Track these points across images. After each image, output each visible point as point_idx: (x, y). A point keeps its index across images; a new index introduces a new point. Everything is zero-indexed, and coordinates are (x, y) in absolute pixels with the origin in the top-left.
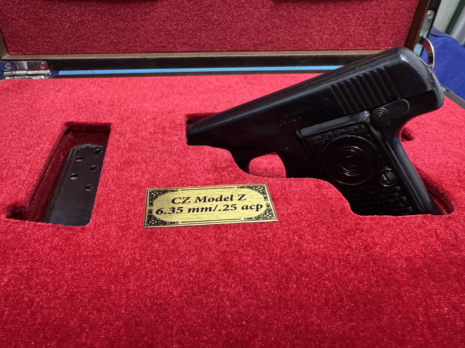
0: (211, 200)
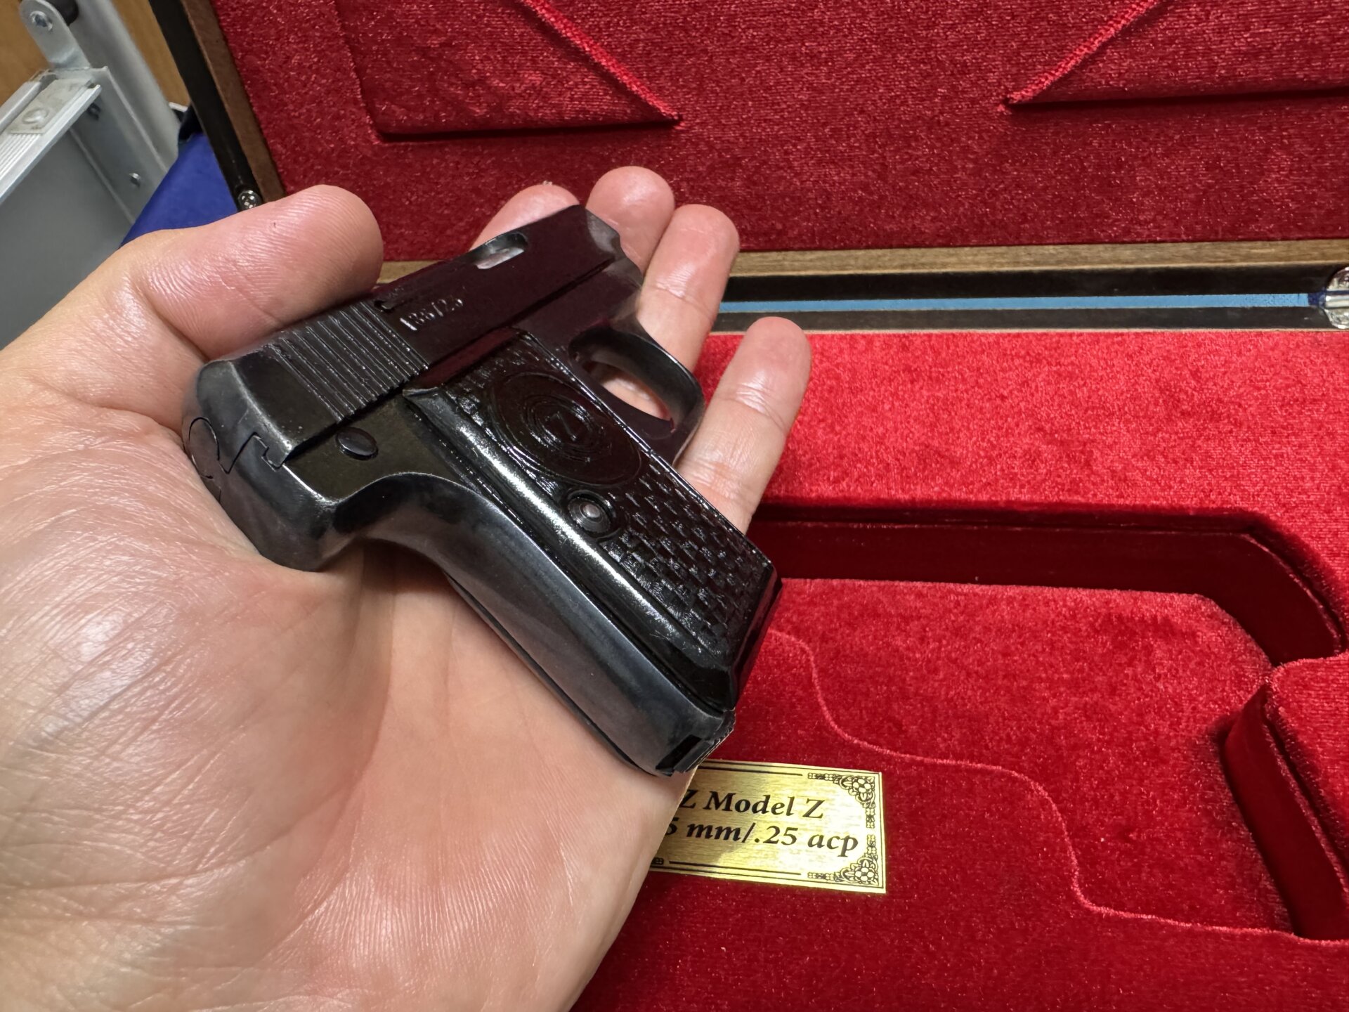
0: (743, 806)
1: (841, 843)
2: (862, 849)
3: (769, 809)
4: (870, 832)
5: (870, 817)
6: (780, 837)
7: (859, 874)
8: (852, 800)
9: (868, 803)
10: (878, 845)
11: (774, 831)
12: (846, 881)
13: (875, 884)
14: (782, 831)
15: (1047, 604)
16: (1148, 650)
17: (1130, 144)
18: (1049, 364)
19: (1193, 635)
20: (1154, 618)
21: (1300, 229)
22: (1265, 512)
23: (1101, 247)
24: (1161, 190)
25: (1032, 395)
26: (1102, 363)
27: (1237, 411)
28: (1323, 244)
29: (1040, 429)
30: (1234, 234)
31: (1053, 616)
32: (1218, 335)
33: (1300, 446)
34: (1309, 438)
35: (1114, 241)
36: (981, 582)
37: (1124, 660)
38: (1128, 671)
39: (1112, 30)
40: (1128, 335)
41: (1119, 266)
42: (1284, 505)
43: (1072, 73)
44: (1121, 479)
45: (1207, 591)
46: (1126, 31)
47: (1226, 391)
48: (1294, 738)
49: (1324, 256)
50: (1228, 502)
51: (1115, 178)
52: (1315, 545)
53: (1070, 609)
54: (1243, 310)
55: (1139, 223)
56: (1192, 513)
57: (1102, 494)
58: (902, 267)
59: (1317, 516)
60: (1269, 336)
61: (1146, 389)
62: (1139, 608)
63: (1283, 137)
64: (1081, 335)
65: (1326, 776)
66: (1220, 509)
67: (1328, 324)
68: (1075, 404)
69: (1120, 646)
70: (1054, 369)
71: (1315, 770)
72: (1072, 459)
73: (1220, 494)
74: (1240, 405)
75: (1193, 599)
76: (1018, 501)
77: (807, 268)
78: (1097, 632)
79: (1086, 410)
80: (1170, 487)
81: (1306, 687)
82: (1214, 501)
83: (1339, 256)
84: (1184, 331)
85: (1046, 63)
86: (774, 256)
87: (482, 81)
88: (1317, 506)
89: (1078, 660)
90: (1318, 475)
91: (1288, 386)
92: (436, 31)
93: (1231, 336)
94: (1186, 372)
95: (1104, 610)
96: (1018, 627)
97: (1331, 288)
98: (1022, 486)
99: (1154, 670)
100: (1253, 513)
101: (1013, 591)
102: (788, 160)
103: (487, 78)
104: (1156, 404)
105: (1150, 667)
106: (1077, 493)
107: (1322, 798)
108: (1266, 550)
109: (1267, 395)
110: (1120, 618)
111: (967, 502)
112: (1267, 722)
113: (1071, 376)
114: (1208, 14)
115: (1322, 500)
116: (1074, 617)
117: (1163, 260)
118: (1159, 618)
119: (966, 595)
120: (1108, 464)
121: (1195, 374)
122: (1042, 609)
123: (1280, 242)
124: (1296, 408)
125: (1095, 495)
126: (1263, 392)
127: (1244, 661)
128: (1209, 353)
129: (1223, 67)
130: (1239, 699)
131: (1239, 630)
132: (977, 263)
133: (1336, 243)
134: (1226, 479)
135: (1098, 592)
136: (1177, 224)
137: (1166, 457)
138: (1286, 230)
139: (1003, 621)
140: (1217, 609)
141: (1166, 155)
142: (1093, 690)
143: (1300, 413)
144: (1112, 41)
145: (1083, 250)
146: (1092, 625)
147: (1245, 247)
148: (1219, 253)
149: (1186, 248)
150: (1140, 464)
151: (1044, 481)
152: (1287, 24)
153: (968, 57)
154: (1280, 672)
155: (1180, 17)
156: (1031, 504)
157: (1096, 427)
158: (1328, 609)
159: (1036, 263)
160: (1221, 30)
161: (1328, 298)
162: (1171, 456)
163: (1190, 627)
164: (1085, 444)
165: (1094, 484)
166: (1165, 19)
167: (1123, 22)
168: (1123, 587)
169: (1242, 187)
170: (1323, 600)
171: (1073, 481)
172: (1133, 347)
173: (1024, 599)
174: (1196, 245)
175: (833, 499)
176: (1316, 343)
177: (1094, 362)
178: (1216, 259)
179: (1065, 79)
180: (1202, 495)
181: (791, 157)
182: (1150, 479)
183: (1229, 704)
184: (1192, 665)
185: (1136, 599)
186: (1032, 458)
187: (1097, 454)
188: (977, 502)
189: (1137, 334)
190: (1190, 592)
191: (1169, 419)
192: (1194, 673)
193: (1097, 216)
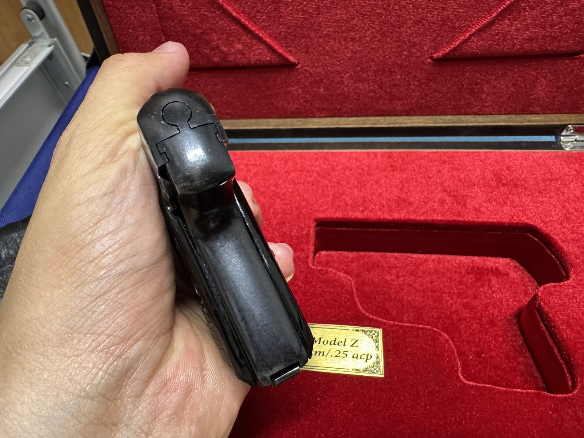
1: (365, 357)
2: (374, 359)
3: (336, 343)
4: (377, 352)
5: (377, 347)
6: (341, 355)
7: (372, 369)
8: (370, 339)
9: (376, 341)
10: (380, 357)
11: (338, 352)
12: (367, 372)
13: (379, 373)
14: (342, 352)
15: (448, 262)
16: (489, 281)
17: (481, 75)
18: (449, 164)
19: (507, 274)
20: (492, 268)
21: (550, 110)
22: (536, 224)
23: (469, 117)
24: (494, 93)
25: (442, 177)
26: (470, 164)
27: (525, 184)
28: (560, 116)
29: (446, 191)
30: (524, 111)
31: (450, 267)
32: (517, 153)
33: (550, 198)
34: (554, 194)
35: (475, 114)
36: (421, 253)
37: (479, 284)
38: (481, 289)
39: (474, 30)
40: (481, 152)
41: (477, 124)
42: (544, 222)
43: (458, 46)
44: (478, 211)
45: (513, 257)
46: (479, 30)
47: (520, 175)
48: (547, 315)
49: (560, 121)
50: (521, 220)
51: (475, 88)
52: (556, 238)
53: (457, 264)
54: (527, 142)
55: (486, 107)
56: (506, 225)
57: (470, 217)
58: (389, 124)
59: (557, 226)
60: (538, 153)
61: (488, 174)
62: (486, 264)
63: (543, 73)
64: (461, 152)
65: (559, 329)
66: (518, 223)
67: (562, 148)
68: (459, 180)
69: (478, 279)
70: (451, 166)
71: (555, 327)
72: (458, 203)
73: (518, 217)
74: (526, 181)
75: (508, 260)
76: (436, 220)
77: (349, 124)
78: (468, 273)
79: (464, 183)
80: (498, 214)
81: (552, 294)
82: (516, 220)
83: (566, 120)
84: (504, 151)
85: (447, 43)
86: (336, 119)
87: (218, 47)
88: (557, 222)
89: (461, 285)
90: (557, 209)
91: (545, 174)
92: (199, 28)
93: (523, 153)
94: (504, 168)
95: (471, 265)
96: (437, 271)
97: (563, 134)
98: (438, 214)
99: (492, 289)
100: (531, 225)
101: (434, 257)
102: (342, 81)
103: (220, 46)
104: (492, 180)
105: (490, 287)
106: (460, 216)
107: (558, 338)
108: (536, 240)
109: (537, 178)
110: (478, 268)
111: (416, 220)
112: (536, 308)
113: (458, 169)
114: (512, 24)
115: (559, 219)
116: (459, 267)
117: (495, 122)
118: (494, 268)
119: (415, 258)
120: (473, 204)
121: (508, 168)
122: (446, 264)
123: (542, 115)
124: (549, 182)
125: (467, 217)
126: (535, 176)
127: (528, 285)
128: (514, 159)
129: (518, 45)
130: (526, 300)
131: (526, 273)
132: (419, 123)
133: (565, 115)
134: (520, 211)
135: (469, 257)
136: (501, 107)
137: (496, 202)
138: (546, 110)
139: (430, 269)
140: (517, 264)
141: (495, 80)
142: (467, 297)
143: (550, 184)
144: (474, 34)
145: (462, 117)
146: (467, 271)
147: (528, 117)
148: (518, 119)
149: (504, 117)
150: (486, 205)
151: (447, 211)
152: (544, 28)
153: (416, 40)
154: (541, 288)
155: (501, 25)
156: (442, 221)
157: (468, 190)
158: (561, 263)
159: (443, 123)
160: (518, 30)
161: (562, 138)
162: (498, 201)
163: (506, 271)
164: (463, 197)
165: (467, 213)
166: (495, 26)
167: (478, 26)
168: (479, 255)
169: (527, 93)
170: (559, 260)
171: (459, 212)
172: (483, 157)
173: (439, 260)
174: (508, 116)
175: (361, 219)
176: (557, 156)
177: (467, 163)
178: (516, 122)
179: (455, 49)
180: (510, 217)
181: (344, 79)
182: (490, 211)
183: (522, 302)
184: (507, 286)
185: (484, 260)
186: (442, 202)
187: (468, 201)
188: (420, 220)
189: (485, 152)
190: (506, 257)
191: (498, 186)
192: (508, 290)
193: (468, 104)
